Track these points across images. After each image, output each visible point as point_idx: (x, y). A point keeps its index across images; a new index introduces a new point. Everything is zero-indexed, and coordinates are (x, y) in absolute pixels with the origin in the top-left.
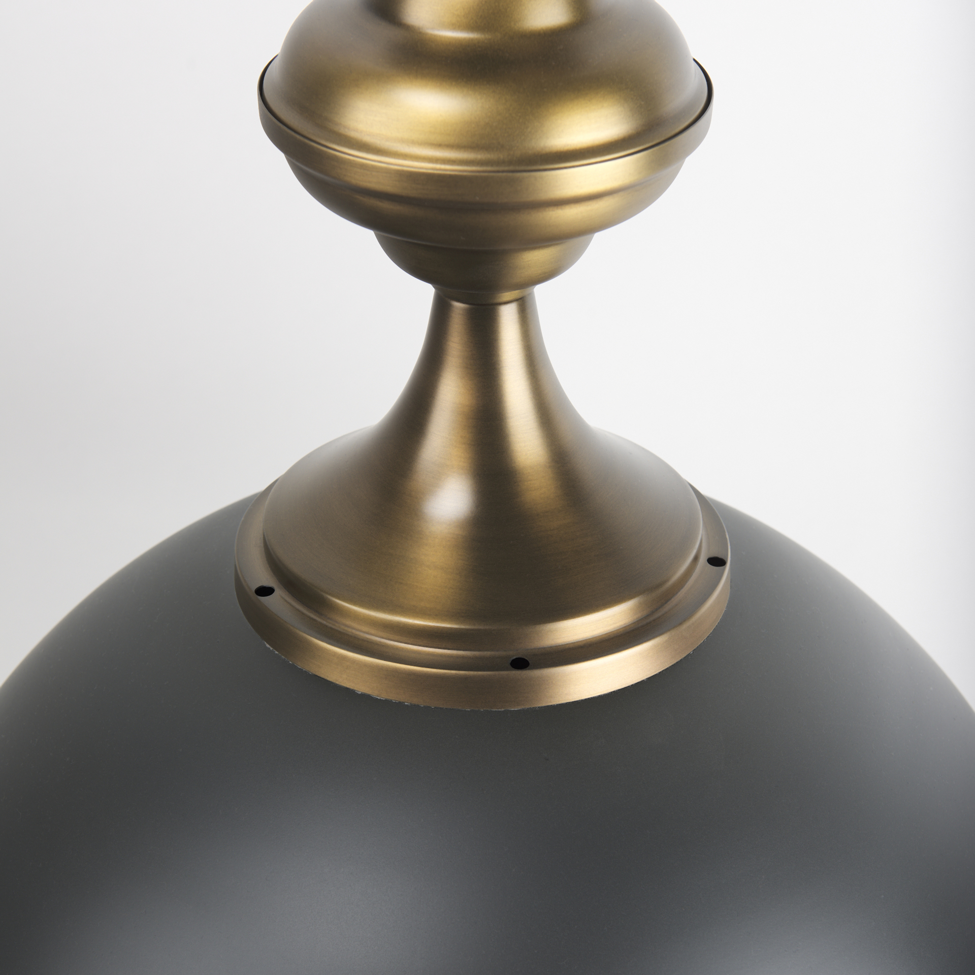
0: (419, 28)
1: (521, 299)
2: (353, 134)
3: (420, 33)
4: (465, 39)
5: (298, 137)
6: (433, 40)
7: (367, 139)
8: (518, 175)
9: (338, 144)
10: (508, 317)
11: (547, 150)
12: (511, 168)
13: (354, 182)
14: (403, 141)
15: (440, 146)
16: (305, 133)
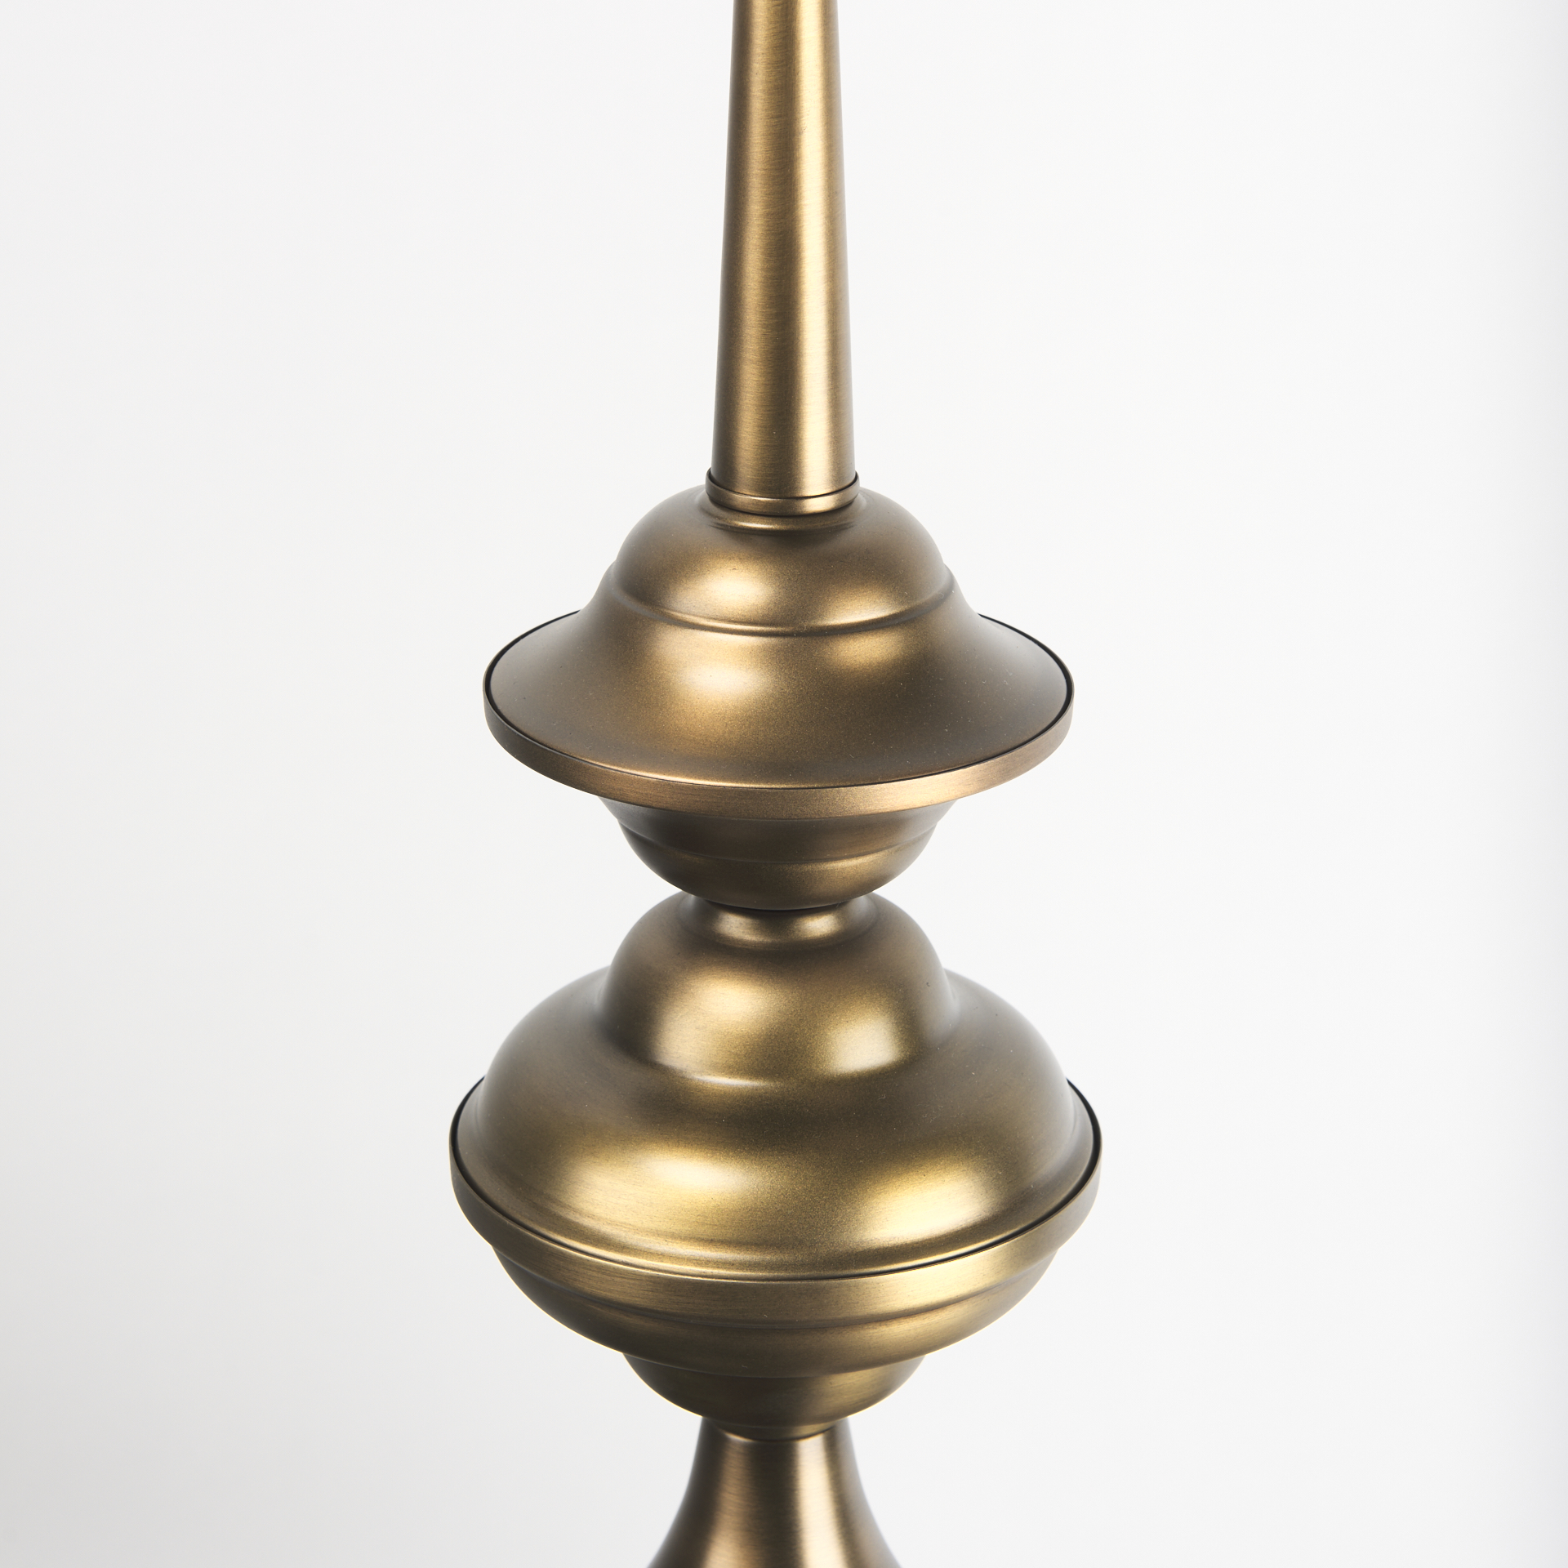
0: (681, 1071)
1: (827, 1430)
2: (587, 1222)
3: (683, 1078)
4: (746, 1087)
5: (508, 1222)
6: (700, 1089)
7: (606, 1229)
8: (825, 1282)
9: (565, 1236)
10: (810, 1455)
11: (865, 1246)
12: (814, 1273)
13: (587, 1289)
14: (658, 1234)
15: (710, 1241)
16: (518, 1217)
